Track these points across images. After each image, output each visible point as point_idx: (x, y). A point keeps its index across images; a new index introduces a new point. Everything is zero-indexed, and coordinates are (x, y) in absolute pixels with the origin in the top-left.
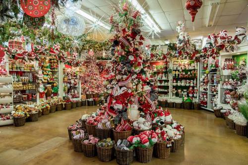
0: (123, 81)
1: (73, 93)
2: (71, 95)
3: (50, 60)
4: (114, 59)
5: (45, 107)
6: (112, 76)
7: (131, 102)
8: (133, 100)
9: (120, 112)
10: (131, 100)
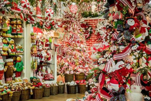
0: (119, 53)
1: (44, 73)
2: (42, 75)
3: (11, 20)
4: (108, 24)
5: (4, 93)
6: (105, 47)
7: (131, 82)
8: (133, 78)
9: (116, 94)
10: (131, 79)
